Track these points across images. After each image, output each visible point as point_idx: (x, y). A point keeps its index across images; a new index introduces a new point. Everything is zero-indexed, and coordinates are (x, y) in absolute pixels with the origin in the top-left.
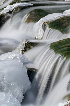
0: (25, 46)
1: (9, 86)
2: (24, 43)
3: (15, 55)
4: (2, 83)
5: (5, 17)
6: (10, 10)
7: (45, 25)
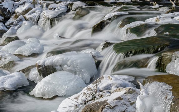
0: (104, 45)
1: (80, 71)
2: (104, 43)
3: (91, 51)
4: (76, 69)
5: (105, 23)
6: (109, 17)
7: (128, 30)
